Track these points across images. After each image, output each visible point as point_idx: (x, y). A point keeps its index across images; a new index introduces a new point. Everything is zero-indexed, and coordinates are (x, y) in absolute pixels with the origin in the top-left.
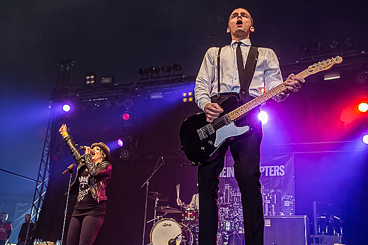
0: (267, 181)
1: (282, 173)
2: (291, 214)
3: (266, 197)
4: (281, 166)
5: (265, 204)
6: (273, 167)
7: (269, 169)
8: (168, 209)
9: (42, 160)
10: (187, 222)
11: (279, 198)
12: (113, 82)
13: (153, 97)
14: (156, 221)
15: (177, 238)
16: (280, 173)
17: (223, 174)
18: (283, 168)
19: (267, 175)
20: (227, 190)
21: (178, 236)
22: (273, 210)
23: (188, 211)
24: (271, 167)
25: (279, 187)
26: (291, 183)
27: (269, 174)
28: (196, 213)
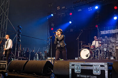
8: (85, 46)
13: (79, 11)
14: (82, 49)
15: (88, 54)
17: (104, 33)
20: (106, 38)
23: (91, 46)
28: (94, 46)
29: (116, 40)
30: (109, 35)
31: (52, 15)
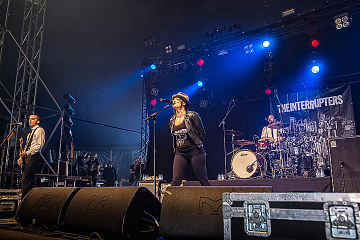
0: (327, 111)
1: (340, 102)
3: (328, 124)
4: (339, 96)
5: (327, 130)
6: (331, 97)
7: (328, 100)
8: (243, 142)
9: (142, 117)
10: (260, 151)
11: (339, 123)
12: (187, 48)
13: (220, 54)
14: (235, 152)
15: (253, 164)
17: (287, 109)
19: (326, 105)
20: (292, 122)
21: (254, 162)
22: (335, 134)
23: (260, 142)
24: (329, 98)
25: (339, 114)
26: (350, 109)
27: (328, 104)
28: (267, 143)
29: (318, 128)
30: (300, 115)
31: (153, 67)
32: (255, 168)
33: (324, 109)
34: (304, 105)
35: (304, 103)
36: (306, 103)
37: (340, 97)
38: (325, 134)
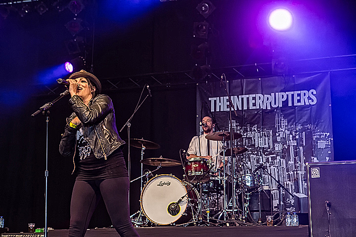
0: (291, 113)
1: (313, 101)
2: (328, 158)
3: (291, 136)
4: (311, 91)
5: (289, 146)
6: (299, 92)
7: (293, 95)
8: (162, 160)
10: (191, 178)
11: (309, 137)
15: (180, 200)
16: (310, 101)
18: (315, 93)
21: (183, 198)
22: (302, 154)
24: (296, 93)
25: (309, 121)
26: (327, 114)
27: (293, 103)
29: (275, 141)
30: (247, 118)
32: (183, 208)
33: (287, 110)
34: (254, 101)
35: (254, 98)
36: (257, 98)
37: (312, 93)
38: (285, 154)
